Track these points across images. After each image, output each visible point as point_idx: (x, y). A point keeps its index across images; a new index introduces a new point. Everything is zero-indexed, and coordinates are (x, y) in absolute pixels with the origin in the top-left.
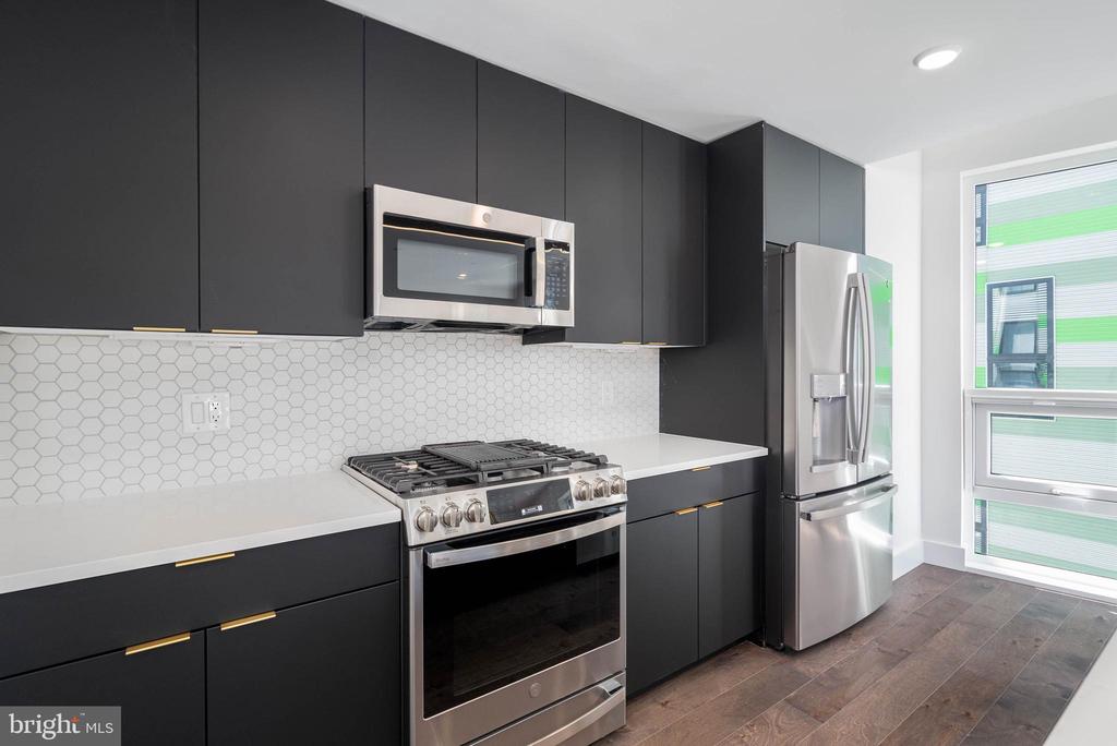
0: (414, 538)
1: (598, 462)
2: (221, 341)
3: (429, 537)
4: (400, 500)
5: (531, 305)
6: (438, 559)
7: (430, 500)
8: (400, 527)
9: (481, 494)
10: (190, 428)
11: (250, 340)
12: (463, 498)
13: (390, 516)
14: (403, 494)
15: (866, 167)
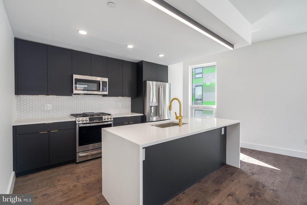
0: (77, 123)
1: (109, 115)
2: (50, 97)
3: (80, 123)
4: (75, 118)
5: (100, 91)
6: (81, 125)
7: (80, 118)
8: (75, 121)
9: (88, 118)
10: (46, 109)
11: (55, 96)
12: (85, 118)
13: (74, 120)
14: (76, 117)
15: (168, 66)
